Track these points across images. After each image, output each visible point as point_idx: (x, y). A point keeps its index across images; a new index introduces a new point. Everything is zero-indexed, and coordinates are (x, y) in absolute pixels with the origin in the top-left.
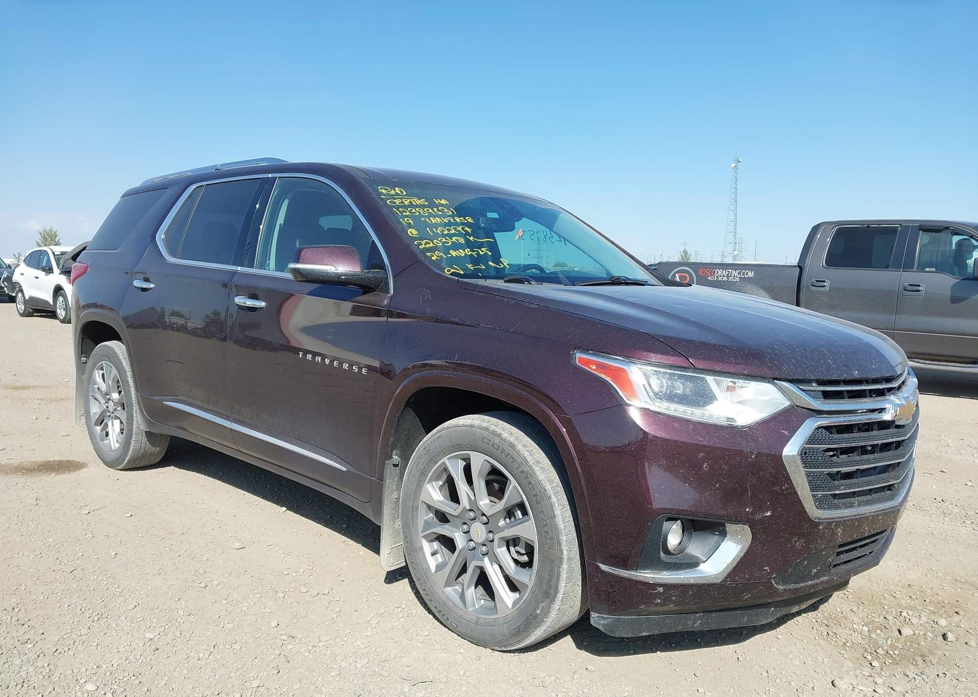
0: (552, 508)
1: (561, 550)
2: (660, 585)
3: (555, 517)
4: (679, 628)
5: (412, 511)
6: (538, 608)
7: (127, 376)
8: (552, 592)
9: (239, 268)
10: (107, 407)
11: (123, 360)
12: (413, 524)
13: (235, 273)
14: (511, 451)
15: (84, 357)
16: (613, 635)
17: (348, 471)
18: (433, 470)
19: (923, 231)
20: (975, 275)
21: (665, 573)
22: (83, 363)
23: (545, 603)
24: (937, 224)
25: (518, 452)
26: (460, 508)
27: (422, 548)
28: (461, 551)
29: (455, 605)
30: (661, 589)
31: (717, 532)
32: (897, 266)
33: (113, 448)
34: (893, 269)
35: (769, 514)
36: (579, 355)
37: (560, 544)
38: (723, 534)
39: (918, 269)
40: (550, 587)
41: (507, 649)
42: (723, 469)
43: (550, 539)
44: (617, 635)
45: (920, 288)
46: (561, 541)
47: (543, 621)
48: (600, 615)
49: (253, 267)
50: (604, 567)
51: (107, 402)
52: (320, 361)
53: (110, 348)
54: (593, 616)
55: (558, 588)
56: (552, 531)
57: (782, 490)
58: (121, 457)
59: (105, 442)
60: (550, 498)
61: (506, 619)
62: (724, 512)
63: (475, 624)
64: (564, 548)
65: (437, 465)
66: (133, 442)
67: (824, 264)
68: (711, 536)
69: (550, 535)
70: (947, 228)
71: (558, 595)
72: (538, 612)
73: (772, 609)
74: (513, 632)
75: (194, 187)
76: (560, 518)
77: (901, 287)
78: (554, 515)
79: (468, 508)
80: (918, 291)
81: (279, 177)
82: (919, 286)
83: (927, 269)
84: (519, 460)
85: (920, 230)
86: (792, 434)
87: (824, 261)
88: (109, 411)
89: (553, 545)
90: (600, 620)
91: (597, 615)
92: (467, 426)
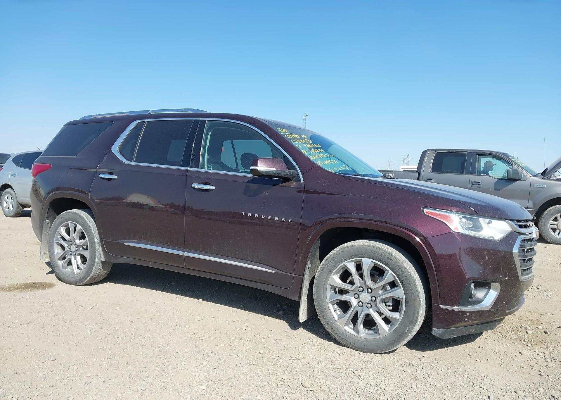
0: (415, 282)
1: (420, 301)
2: (468, 312)
3: (416, 286)
4: (467, 333)
5: (323, 290)
6: (406, 329)
7: (91, 229)
8: (414, 321)
9: (188, 168)
10: (70, 249)
11: (87, 220)
12: (323, 296)
13: (187, 171)
14: (389, 256)
15: (48, 220)
16: (443, 338)
17: (276, 273)
18: (337, 269)
19: (479, 155)
20: (508, 177)
21: (469, 306)
22: (47, 223)
23: (410, 327)
24: (485, 152)
25: (394, 257)
26: (355, 286)
27: (329, 308)
28: (355, 307)
29: (351, 334)
30: (468, 314)
31: (487, 287)
32: (468, 173)
33: (75, 273)
34: (466, 174)
35: (507, 278)
36: (425, 210)
37: (419, 298)
38: (489, 288)
39: (478, 174)
40: (413, 319)
41: (385, 352)
42: (493, 259)
43: (414, 296)
44: (444, 338)
45: (480, 184)
46: (420, 297)
47: (408, 335)
48: (438, 329)
49: (199, 168)
50: (443, 307)
51: (69, 246)
52: (258, 217)
53: (76, 213)
54: (434, 330)
55: (417, 319)
56: (415, 292)
57: (512, 267)
58: (83, 278)
59: (66, 270)
60: (413, 277)
61: (385, 337)
62: (493, 278)
63: (366, 342)
64: (421, 300)
65: (339, 266)
66: (94, 268)
67: (431, 171)
68: (485, 289)
69: (414, 294)
70: (490, 154)
71: (417, 322)
72: (406, 331)
73: (497, 322)
74: (390, 342)
75: (137, 122)
76: (419, 286)
77: (470, 183)
78: (416, 285)
79: (359, 286)
80: (479, 185)
81: (208, 120)
82: (479, 182)
83: (482, 174)
84: (395, 260)
85: (477, 155)
86: (515, 242)
87: (431, 169)
88: (71, 251)
89: (416, 299)
90: (438, 331)
91: (436, 329)
92: (360, 245)
